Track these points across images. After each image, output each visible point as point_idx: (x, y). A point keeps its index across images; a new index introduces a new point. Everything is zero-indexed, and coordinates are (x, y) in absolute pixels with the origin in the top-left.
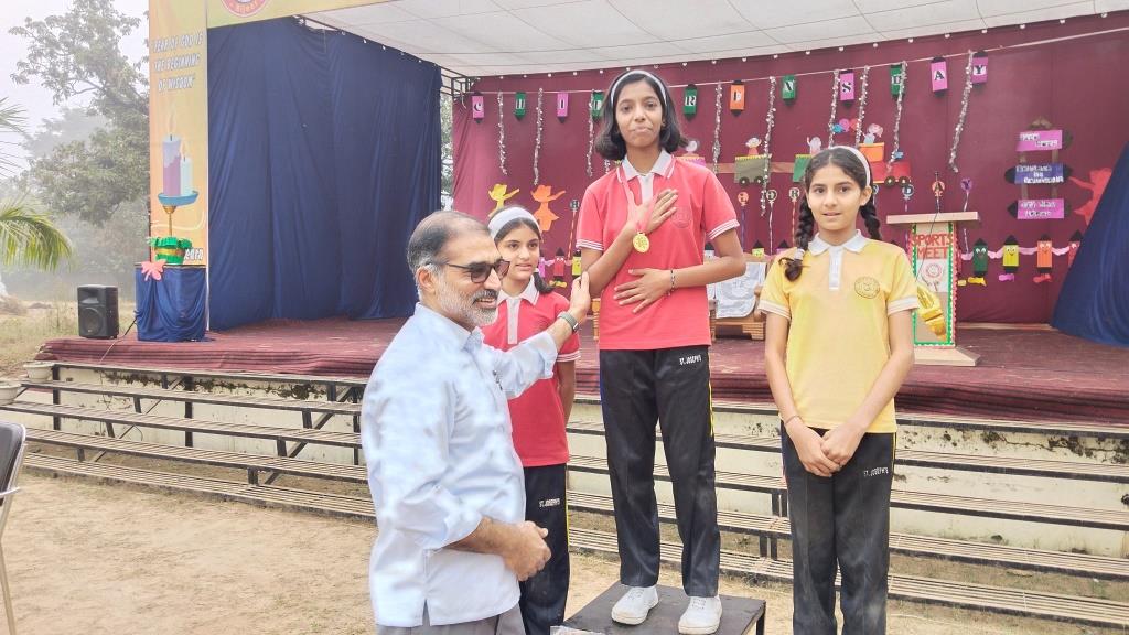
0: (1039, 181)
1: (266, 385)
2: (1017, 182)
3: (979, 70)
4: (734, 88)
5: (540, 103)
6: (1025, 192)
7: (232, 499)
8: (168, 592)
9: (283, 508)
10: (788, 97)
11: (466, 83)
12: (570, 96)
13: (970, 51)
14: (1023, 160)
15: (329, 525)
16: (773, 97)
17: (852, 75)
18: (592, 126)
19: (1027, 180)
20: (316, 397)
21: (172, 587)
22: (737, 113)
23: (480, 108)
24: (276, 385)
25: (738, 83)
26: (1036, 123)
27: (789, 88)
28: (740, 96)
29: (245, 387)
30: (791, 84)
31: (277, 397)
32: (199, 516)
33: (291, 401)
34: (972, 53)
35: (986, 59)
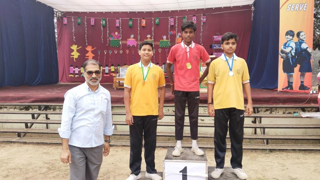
0: (217, 48)
1: (14, 107)
2: (212, 48)
3: (204, 19)
4: (143, 20)
5: (86, 21)
6: (214, 51)
7: (14, 142)
8: (10, 171)
9: (33, 143)
10: (157, 23)
11: (61, 13)
12: (95, 19)
13: (202, 14)
14: (214, 43)
15: (50, 147)
16: (153, 23)
17: (173, 19)
18: (102, 28)
19: (215, 48)
20: (32, 110)
21: (10, 169)
22: (143, 27)
23: (66, 21)
24: (18, 107)
25: (144, 19)
26: (217, 34)
27: (157, 21)
28: (144, 22)
29: (6, 108)
30: (158, 20)
31: (18, 110)
32: (5, 148)
33: (23, 111)
34: (202, 15)
35: (205, 16)
